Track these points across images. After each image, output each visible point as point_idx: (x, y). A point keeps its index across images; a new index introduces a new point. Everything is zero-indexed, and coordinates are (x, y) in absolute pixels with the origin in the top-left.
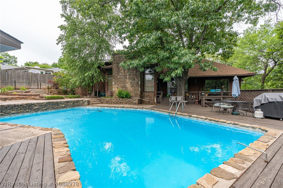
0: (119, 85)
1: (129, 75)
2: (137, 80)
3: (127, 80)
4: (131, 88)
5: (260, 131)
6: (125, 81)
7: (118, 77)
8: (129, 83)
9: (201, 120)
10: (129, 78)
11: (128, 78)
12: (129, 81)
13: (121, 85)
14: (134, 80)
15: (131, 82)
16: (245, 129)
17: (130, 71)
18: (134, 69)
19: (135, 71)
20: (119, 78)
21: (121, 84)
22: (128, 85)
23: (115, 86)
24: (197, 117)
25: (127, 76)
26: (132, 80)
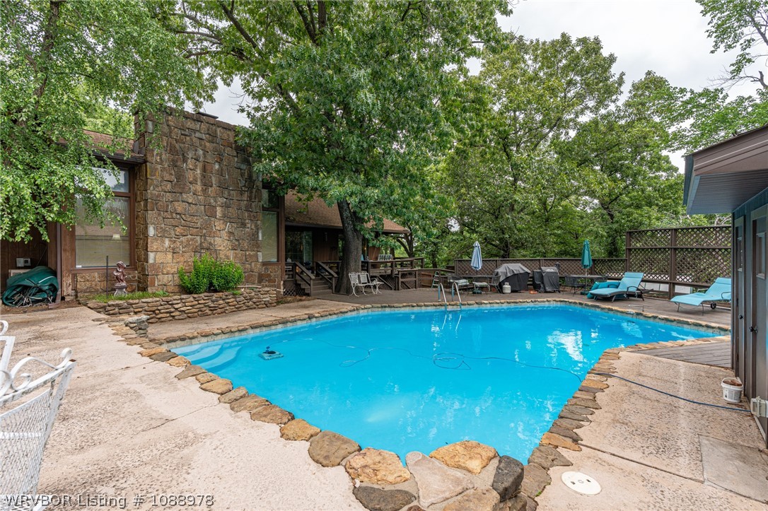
0: (183, 239)
1: (226, 206)
2: (253, 227)
3: (218, 225)
4: (231, 254)
5: (555, 302)
6: (207, 226)
7: (179, 207)
8: (224, 234)
9: (497, 305)
10: (224, 216)
11: (219, 214)
12: (222, 226)
13: (192, 240)
14: (244, 225)
15: (231, 233)
16: (542, 304)
17: (229, 193)
18: (243, 188)
19: (245, 197)
20: (179, 210)
21: (189, 236)
22: (222, 243)
23: (163, 242)
24: (490, 303)
25: (215, 207)
26: (235, 225)
